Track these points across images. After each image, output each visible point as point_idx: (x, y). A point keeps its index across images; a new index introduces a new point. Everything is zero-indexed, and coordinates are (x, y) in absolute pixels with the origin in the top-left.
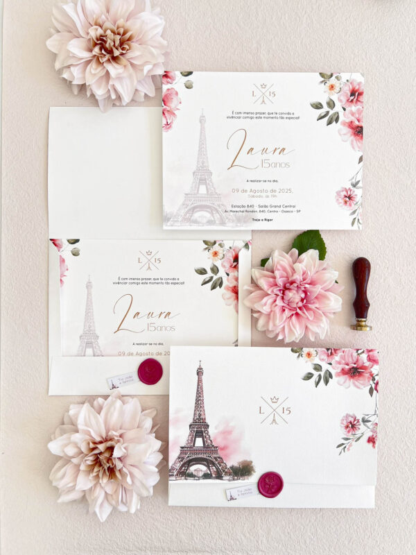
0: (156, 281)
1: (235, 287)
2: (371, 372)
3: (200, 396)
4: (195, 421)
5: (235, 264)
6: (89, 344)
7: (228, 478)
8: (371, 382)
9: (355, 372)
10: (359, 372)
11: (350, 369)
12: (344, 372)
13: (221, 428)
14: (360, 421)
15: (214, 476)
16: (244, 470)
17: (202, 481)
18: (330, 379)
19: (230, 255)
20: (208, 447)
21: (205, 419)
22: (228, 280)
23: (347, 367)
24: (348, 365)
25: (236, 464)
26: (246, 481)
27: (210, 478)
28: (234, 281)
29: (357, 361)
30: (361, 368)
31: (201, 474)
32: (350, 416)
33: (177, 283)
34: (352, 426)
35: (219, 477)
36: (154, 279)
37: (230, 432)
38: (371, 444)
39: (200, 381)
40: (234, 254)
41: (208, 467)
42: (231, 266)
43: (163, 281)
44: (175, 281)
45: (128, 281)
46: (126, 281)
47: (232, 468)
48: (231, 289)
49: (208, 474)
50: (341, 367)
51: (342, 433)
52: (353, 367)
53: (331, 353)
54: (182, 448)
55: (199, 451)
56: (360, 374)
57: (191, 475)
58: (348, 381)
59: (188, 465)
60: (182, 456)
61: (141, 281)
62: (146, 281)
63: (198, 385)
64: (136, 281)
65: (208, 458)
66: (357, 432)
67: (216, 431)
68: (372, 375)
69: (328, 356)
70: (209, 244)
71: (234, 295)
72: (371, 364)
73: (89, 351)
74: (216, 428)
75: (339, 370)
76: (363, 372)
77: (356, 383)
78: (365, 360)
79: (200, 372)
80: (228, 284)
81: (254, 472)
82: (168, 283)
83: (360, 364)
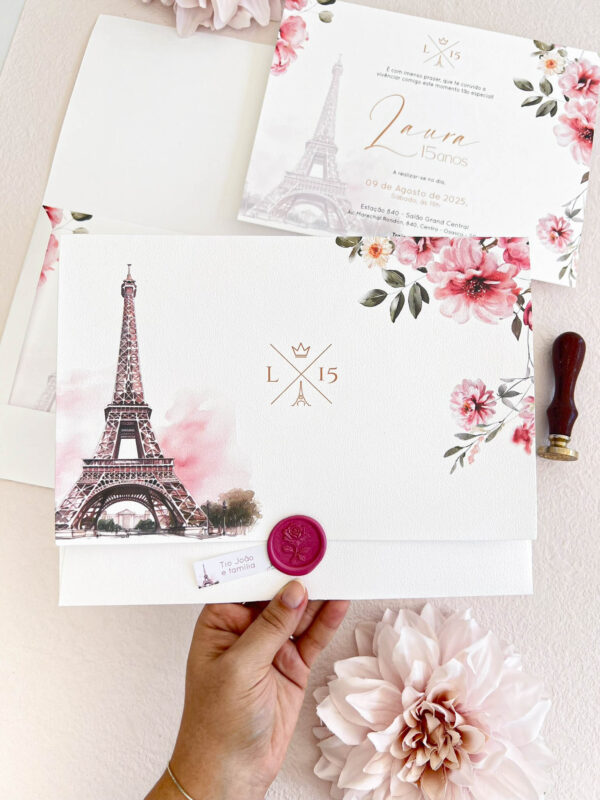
2: (514, 286)
3: (129, 344)
4: (117, 400)
7: (196, 530)
8: (516, 307)
9: (478, 286)
10: (488, 287)
11: (468, 281)
12: (454, 288)
13: (179, 417)
14: (495, 394)
15: (163, 526)
16: (233, 514)
17: (135, 539)
18: (424, 303)
20: (149, 461)
21: (142, 395)
23: (461, 277)
24: (461, 271)
25: (216, 500)
26: (239, 538)
27: (154, 533)
29: (483, 262)
30: (492, 277)
31: (132, 523)
32: (471, 385)
34: (477, 407)
35: (176, 528)
37: (201, 426)
38: (522, 445)
39: (128, 309)
41: (151, 507)
47: (207, 507)
49: (150, 523)
50: (447, 276)
51: (456, 423)
52: (474, 277)
53: (425, 248)
54: (88, 461)
55: (127, 469)
56: (490, 291)
57: (110, 527)
58: (463, 306)
59: (103, 502)
60: (87, 481)
63: (125, 318)
65: (149, 485)
66: (489, 420)
67: (168, 424)
68: (516, 292)
69: (418, 252)
72: (514, 267)
74: (168, 416)
75: (443, 284)
76: (495, 286)
77: (482, 309)
78: (501, 260)
79: (128, 290)
81: (259, 516)
83: (489, 268)
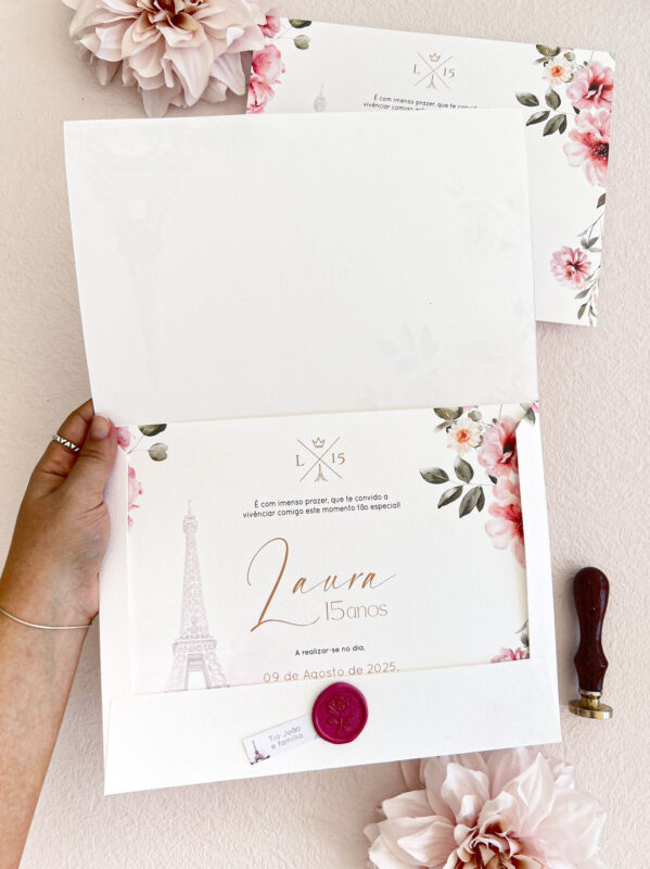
0: (340, 505)
1: (512, 506)
5: (508, 455)
6: (195, 662)
19: (495, 435)
22: (495, 493)
28: (507, 492)
33: (384, 506)
36: (334, 500)
40: (503, 433)
42: (499, 461)
43: (354, 503)
44: (379, 503)
45: (276, 508)
46: (271, 509)
48: (503, 512)
61: (303, 507)
62: (314, 506)
64: (293, 507)
70: (448, 416)
71: (510, 524)
73: (197, 678)
80: (497, 501)
82: (364, 508)
